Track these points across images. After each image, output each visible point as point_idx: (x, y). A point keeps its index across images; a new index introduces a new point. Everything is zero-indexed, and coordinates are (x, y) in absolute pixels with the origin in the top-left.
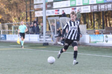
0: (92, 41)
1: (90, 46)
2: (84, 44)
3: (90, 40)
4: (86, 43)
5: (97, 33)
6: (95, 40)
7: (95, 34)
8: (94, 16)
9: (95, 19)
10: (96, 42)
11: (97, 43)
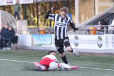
0: (35, 43)
1: (33, 50)
2: (24, 48)
3: (33, 41)
4: (27, 47)
5: (41, 32)
6: (39, 42)
7: (40, 33)
8: (37, 8)
9: (39, 13)
10: (40, 45)
11: (42, 46)
